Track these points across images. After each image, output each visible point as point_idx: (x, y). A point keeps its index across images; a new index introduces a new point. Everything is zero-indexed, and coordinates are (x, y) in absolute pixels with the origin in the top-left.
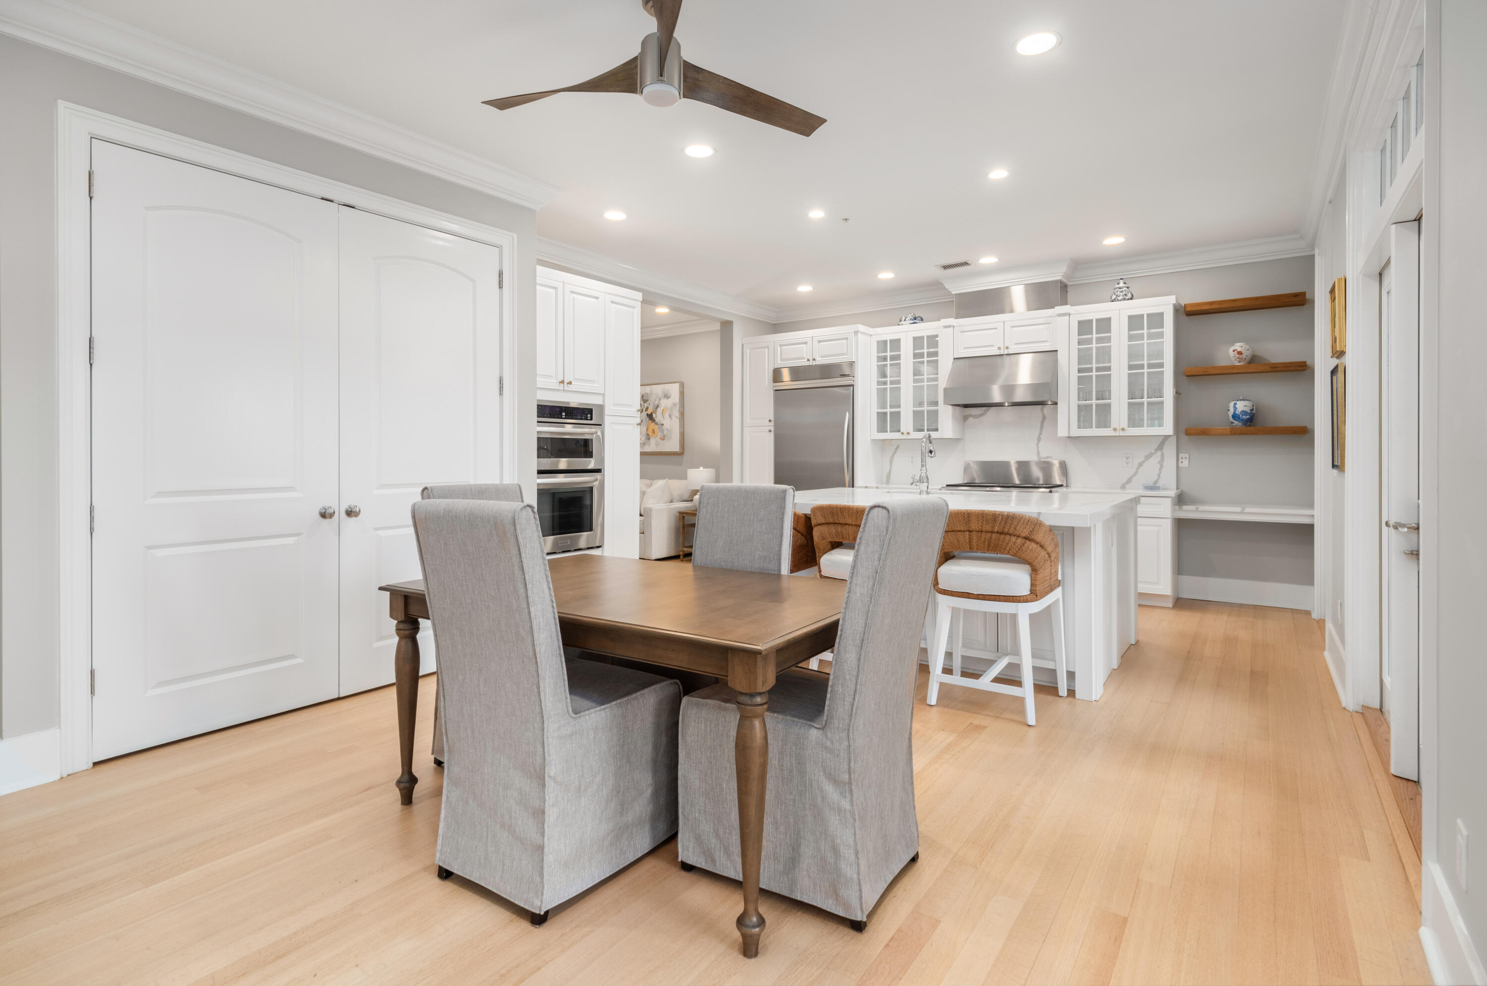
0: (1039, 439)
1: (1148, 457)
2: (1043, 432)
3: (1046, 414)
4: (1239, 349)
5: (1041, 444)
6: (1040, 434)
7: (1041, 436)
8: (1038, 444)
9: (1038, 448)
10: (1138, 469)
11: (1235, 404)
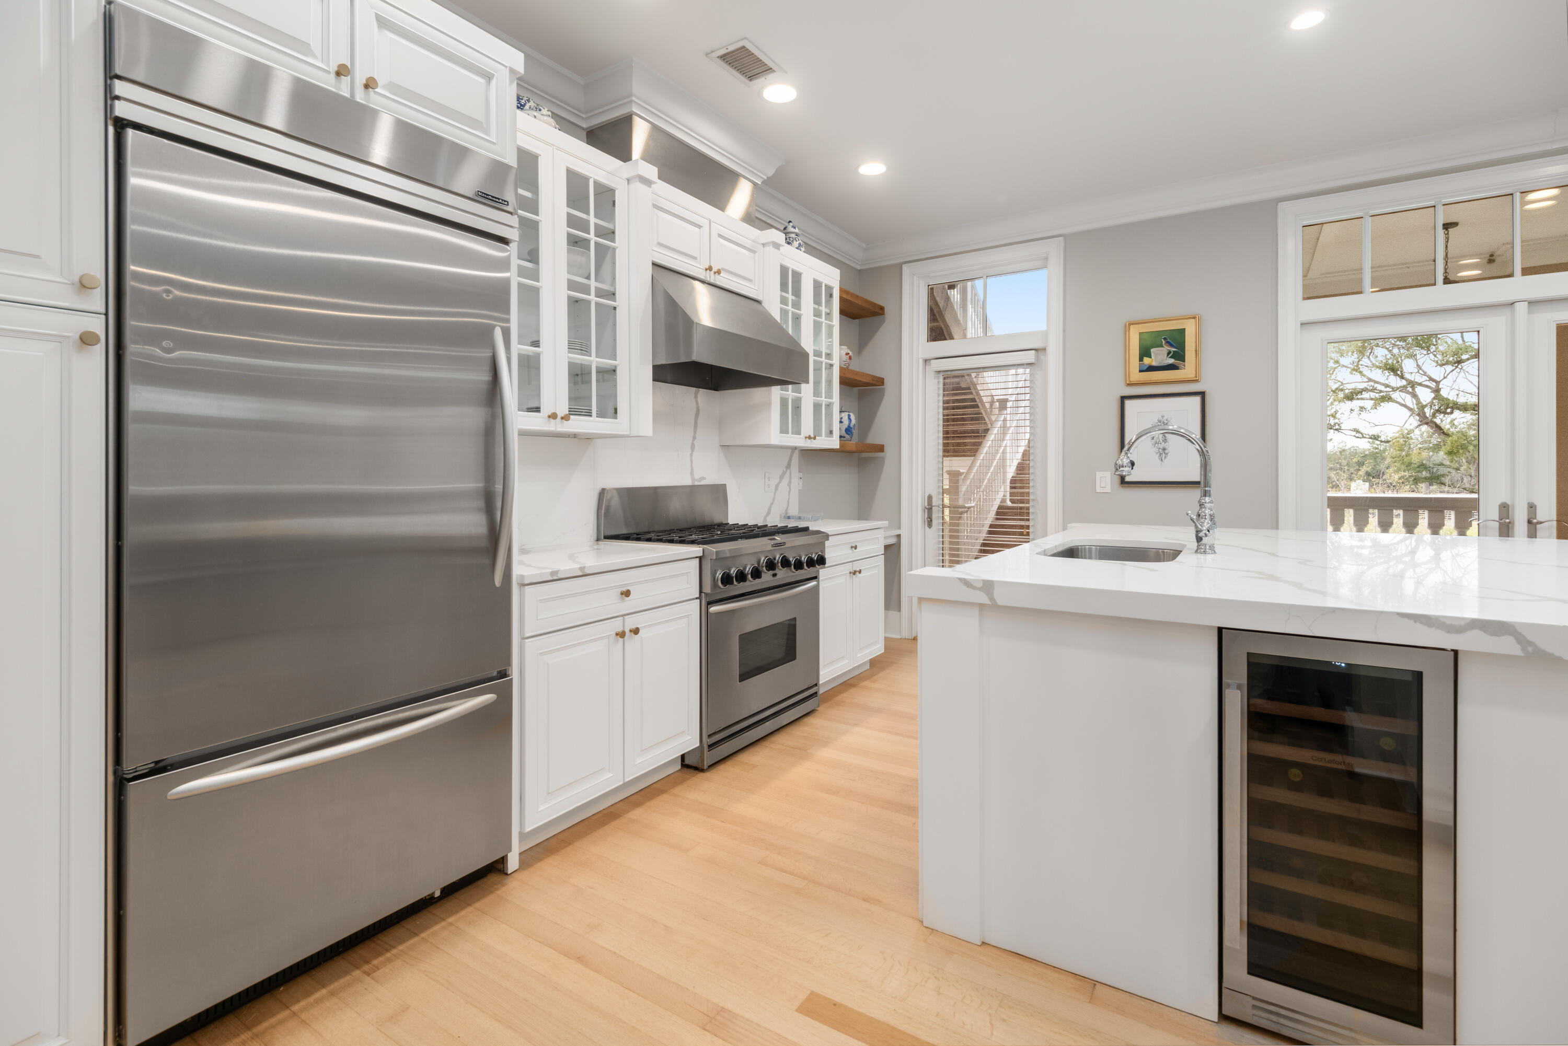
0: (693, 447)
1: (781, 477)
2: (697, 436)
3: (700, 406)
4: (851, 353)
5: (694, 454)
6: (694, 438)
7: (694, 442)
8: (691, 455)
9: (692, 462)
10: (775, 494)
11: (849, 416)
